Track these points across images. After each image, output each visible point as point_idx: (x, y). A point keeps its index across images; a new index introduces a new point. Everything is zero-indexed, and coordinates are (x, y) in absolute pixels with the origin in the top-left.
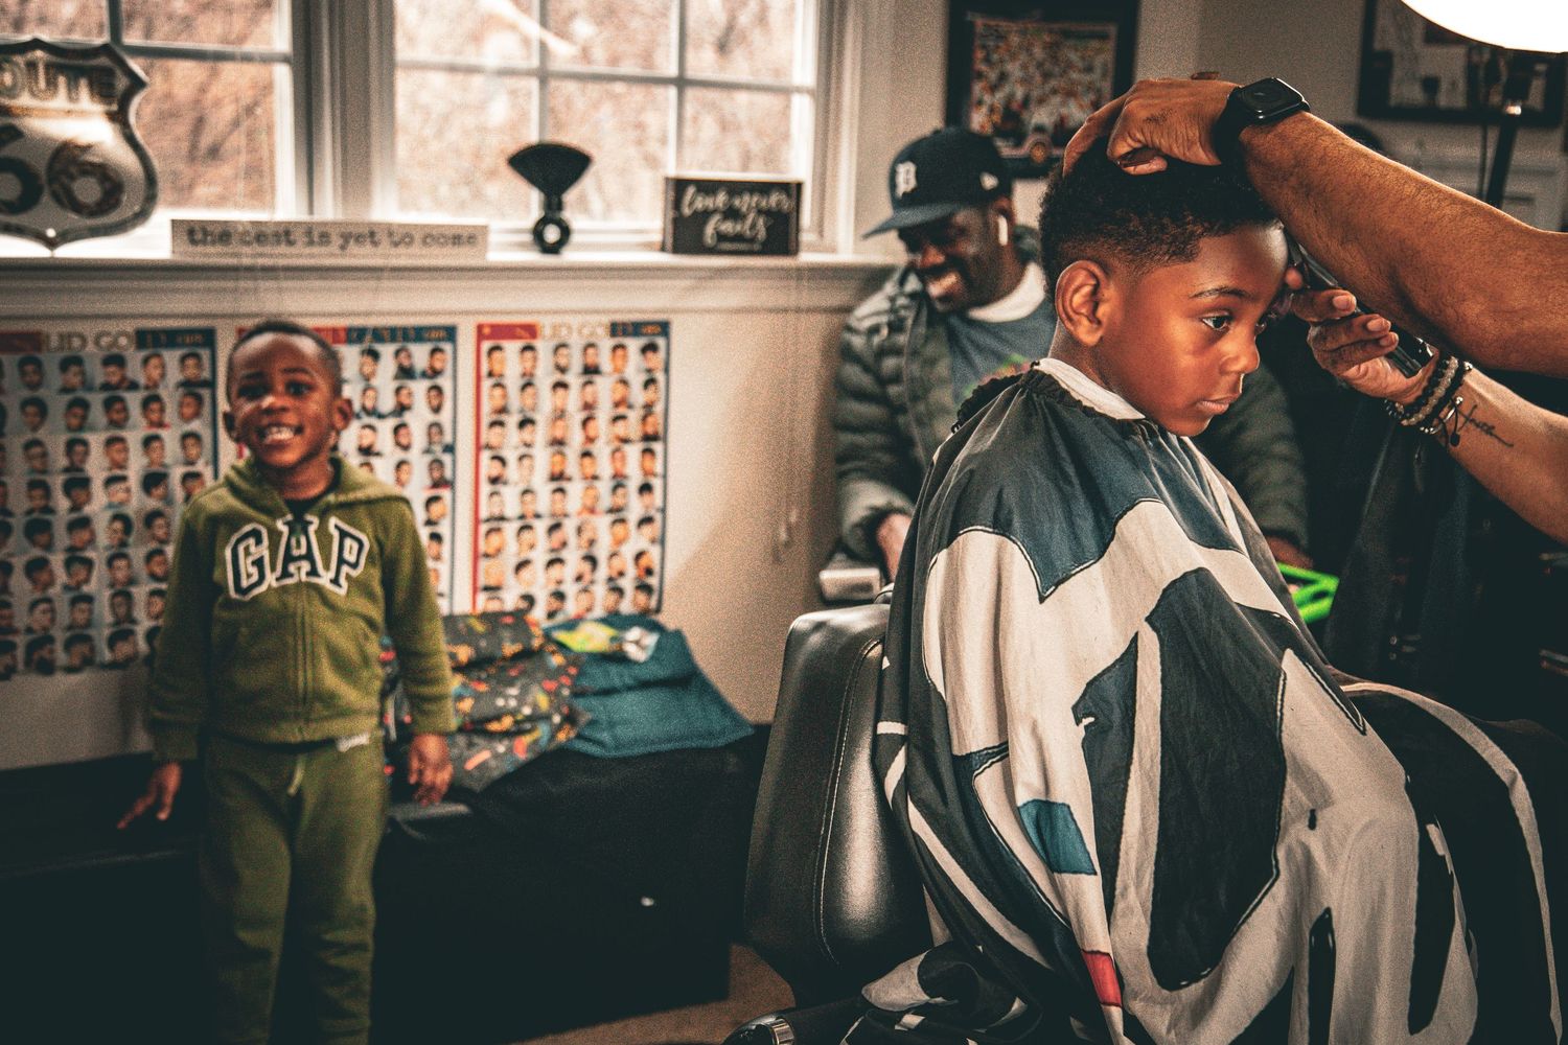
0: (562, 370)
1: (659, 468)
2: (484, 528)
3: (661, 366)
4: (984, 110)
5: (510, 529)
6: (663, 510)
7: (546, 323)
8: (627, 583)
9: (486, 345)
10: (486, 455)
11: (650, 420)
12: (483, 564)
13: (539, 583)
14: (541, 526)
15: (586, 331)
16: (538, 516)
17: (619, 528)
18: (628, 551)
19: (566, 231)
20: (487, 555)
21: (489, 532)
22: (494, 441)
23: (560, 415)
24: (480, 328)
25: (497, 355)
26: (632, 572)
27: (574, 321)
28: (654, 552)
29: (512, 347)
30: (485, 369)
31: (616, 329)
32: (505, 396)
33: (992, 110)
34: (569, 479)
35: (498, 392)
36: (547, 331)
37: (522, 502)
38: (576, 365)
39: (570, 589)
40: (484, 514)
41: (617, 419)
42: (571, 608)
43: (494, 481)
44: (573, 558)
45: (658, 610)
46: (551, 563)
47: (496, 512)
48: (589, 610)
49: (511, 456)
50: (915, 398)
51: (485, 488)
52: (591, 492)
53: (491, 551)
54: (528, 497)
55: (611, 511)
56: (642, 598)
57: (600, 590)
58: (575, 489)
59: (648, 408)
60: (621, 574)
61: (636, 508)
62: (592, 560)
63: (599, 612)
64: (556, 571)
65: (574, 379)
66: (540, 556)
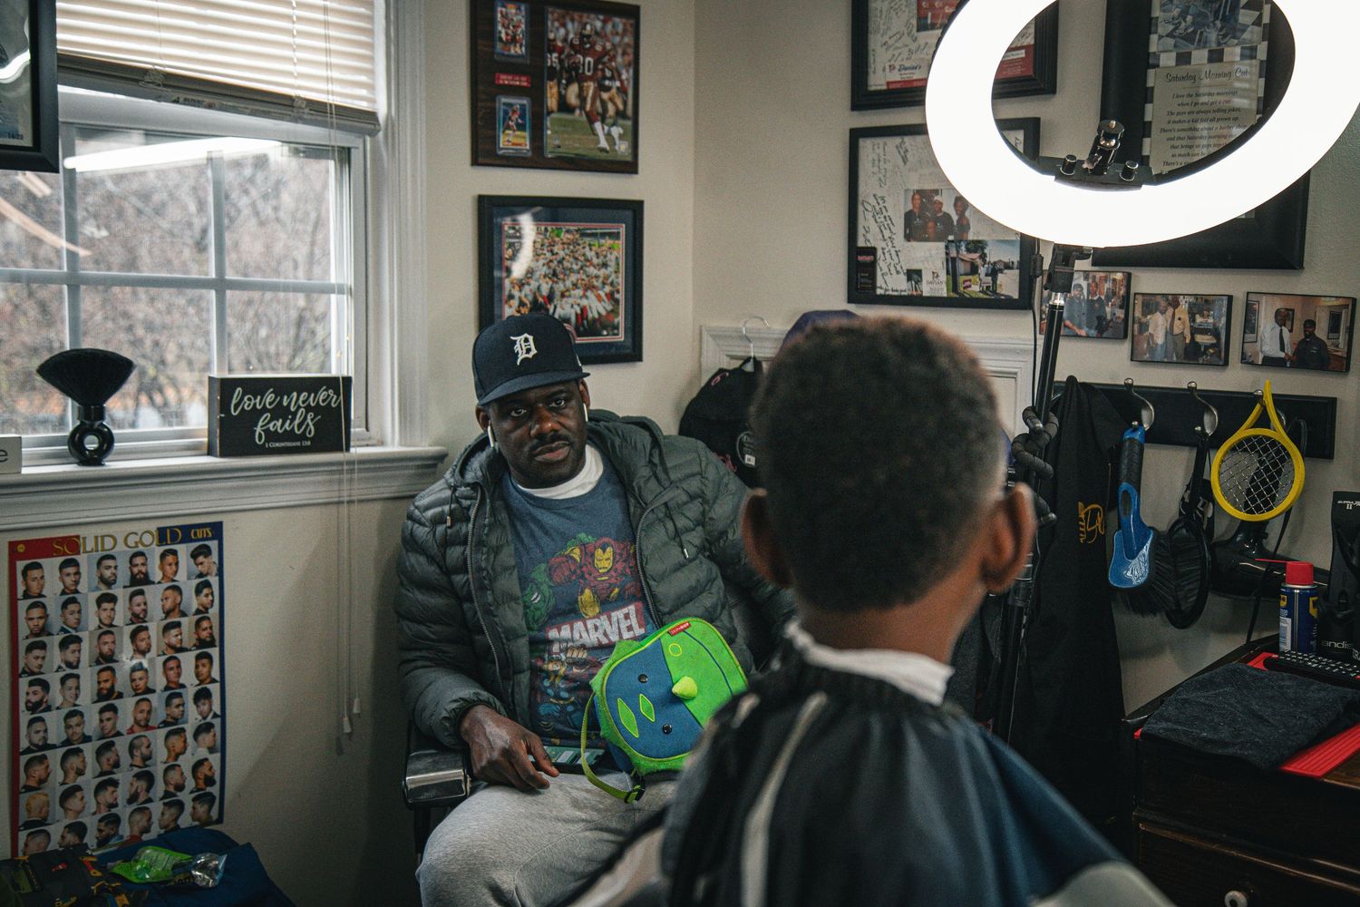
0: (109, 583)
1: (215, 674)
2: (24, 759)
3: (214, 569)
4: (515, 303)
5: (55, 757)
6: (223, 716)
7: (89, 534)
8: (186, 797)
9: (21, 565)
10: (24, 682)
11: (205, 624)
12: (24, 798)
13: (89, 810)
14: (89, 750)
15: (131, 540)
16: (86, 739)
17: (175, 740)
18: (186, 762)
19: (107, 440)
20: (28, 789)
21: (29, 764)
22: (34, 664)
23: (107, 629)
24: (13, 545)
25: (35, 573)
26: (190, 783)
27: (119, 531)
28: (215, 759)
29: (51, 565)
30: (21, 589)
31: (163, 535)
32: (45, 616)
33: (522, 304)
34: (120, 696)
35: (36, 613)
36: (90, 545)
37: (68, 727)
38: (123, 575)
39: (124, 811)
40: (24, 744)
41: (167, 628)
42: (125, 830)
43: (33, 707)
44: (124, 777)
45: (220, 820)
46: (100, 788)
47: (37, 739)
48: (147, 830)
49: (54, 679)
50: (482, 588)
51: (25, 717)
52: (144, 706)
53: (32, 783)
54: (74, 721)
55: (165, 724)
56: (202, 809)
57: (156, 808)
58: (127, 706)
59: (202, 611)
60: (180, 788)
61: (193, 717)
62: (148, 778)
63: (156, 830)
64: (107, 796)
65: (120, 592)
66: (89, 781)
